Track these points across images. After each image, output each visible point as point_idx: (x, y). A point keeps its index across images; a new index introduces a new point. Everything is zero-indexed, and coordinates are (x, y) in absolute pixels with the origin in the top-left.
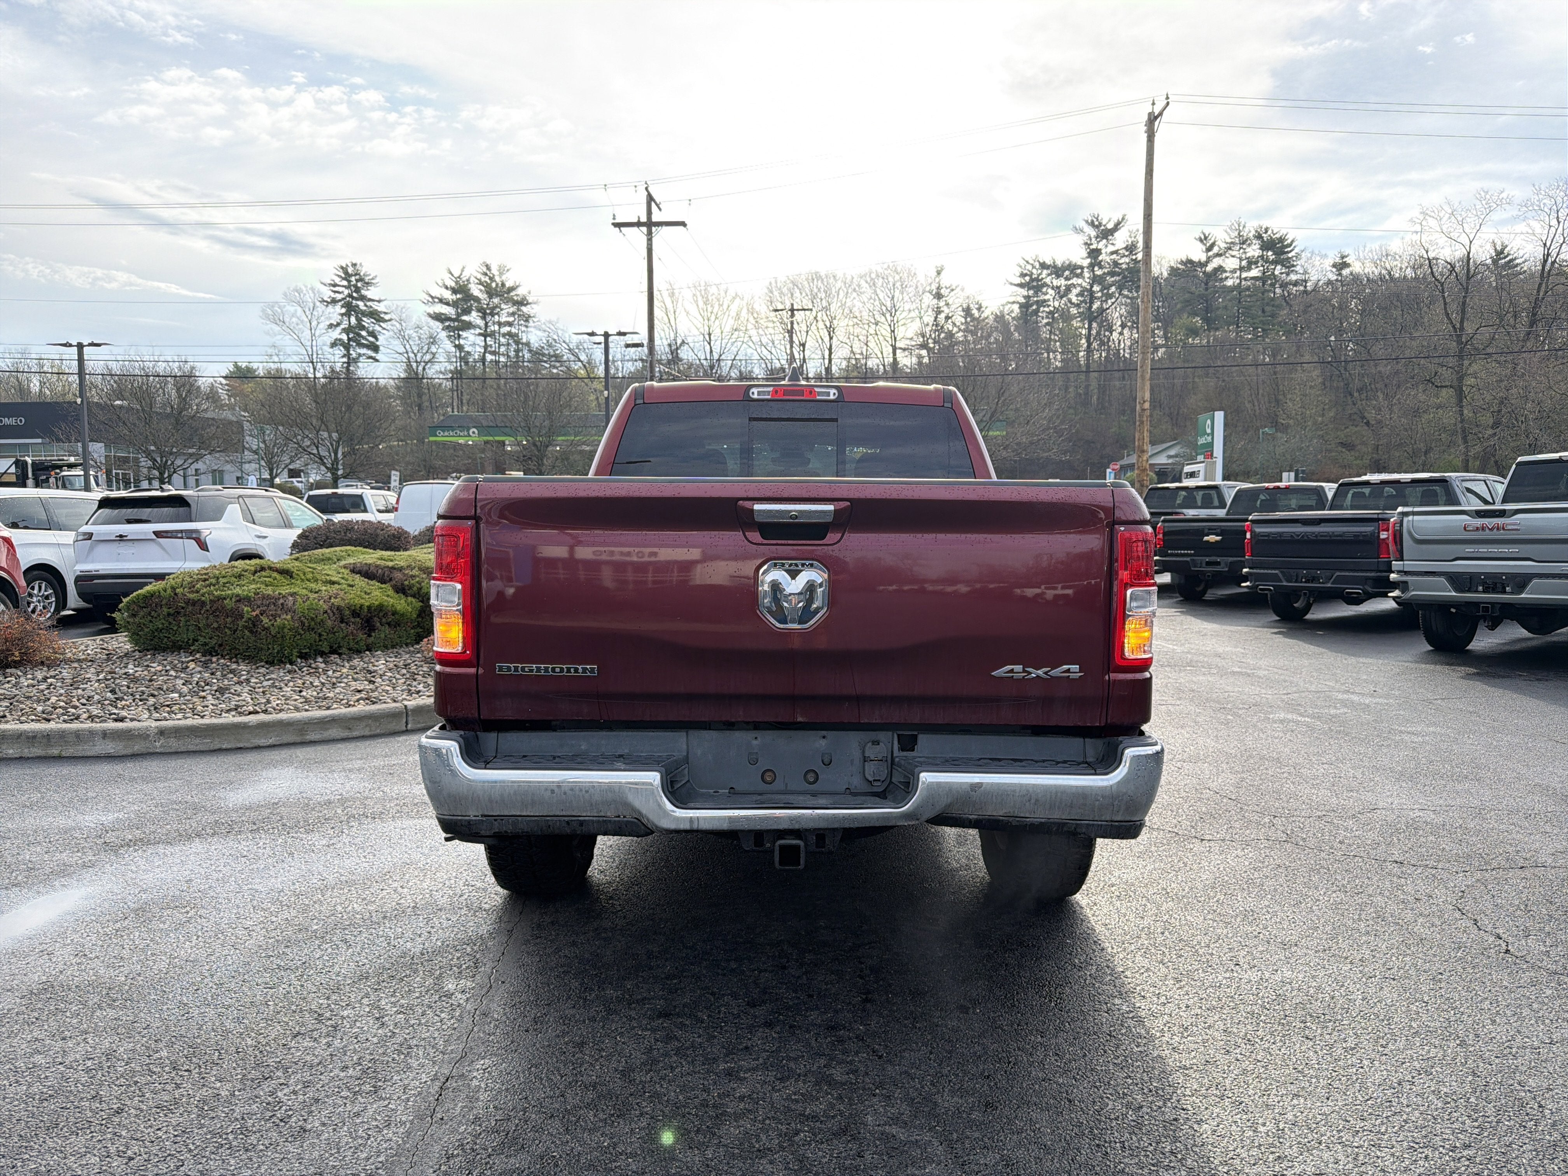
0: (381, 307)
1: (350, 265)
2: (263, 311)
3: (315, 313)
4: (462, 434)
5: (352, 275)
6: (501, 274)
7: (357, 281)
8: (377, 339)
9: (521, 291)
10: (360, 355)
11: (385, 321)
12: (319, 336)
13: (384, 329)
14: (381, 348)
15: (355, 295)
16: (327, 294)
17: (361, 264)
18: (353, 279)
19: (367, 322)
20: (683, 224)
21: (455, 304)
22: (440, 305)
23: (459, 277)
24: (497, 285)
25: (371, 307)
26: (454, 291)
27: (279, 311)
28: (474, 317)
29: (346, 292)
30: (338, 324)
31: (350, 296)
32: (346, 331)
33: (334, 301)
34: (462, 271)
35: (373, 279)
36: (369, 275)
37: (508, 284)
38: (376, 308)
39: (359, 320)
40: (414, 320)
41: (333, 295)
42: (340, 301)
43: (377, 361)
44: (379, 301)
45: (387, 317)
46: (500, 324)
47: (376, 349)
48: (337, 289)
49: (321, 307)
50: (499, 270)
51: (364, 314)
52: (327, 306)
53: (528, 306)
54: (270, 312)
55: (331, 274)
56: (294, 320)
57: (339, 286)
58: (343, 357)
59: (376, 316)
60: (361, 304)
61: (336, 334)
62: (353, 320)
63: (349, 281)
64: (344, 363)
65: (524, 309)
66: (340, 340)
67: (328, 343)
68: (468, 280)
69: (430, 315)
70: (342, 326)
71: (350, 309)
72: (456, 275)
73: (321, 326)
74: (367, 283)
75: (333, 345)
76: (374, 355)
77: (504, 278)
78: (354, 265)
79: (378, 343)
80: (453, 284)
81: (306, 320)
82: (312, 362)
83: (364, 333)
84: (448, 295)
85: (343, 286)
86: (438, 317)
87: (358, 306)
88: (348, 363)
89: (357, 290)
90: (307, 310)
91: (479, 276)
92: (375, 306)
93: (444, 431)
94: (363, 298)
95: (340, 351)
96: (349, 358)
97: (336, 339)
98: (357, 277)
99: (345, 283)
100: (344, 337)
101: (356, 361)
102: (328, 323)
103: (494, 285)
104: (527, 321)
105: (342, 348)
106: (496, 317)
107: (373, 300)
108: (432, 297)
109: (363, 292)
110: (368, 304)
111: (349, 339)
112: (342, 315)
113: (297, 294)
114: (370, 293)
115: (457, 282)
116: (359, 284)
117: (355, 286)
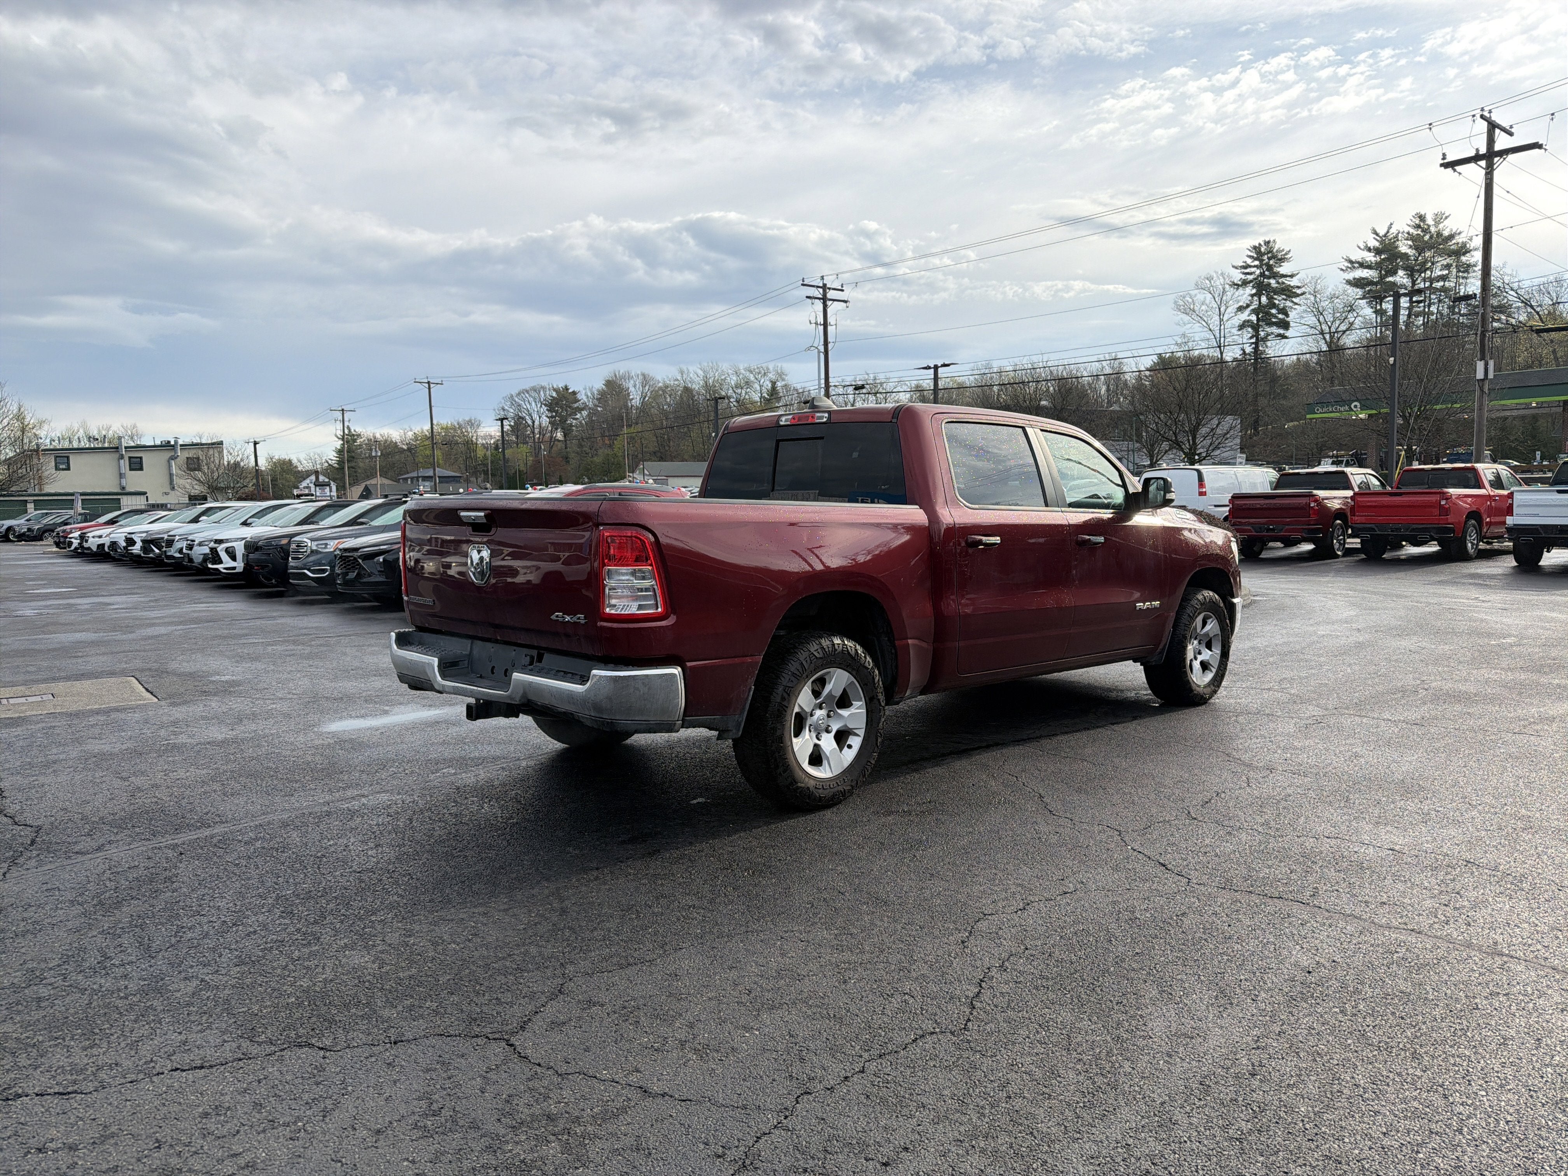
0: (1294, 282)
1: (1262, 244)
2: (1175, 302)
3: (1224, 298)
4: (1342, 409)
5: (1265, 254)
6: (1437, 223)
7: (1269, 259)
8: (1287, 315)
9: (1459, 239)
10: (1268, 335)
11: (1298, 295)
12: (1228, 320)
13: (1296, 304)
14: (1292, 324)
15: (1267, 273)
16: (1237, 276)
17: (1274, 241)
18: (1265, 257)
19: (1279, 300)
20: (1536, 146)
21: (1378, 266)
22: (1360, 270)
23: (1385, 236)
24: (1431, 237)
25: (1283, 283)
26: (1378, 251)
27: (1190, 300)
28: (1401, 278)
29: (1258, 272)
30: (1248, 306)
31: (1262, 275)
32: (1255, 312)
33: (1245, 283)
34: (1390, 227)
35: (1286, 254)
36: (1283, 250)
37: (1446, 233)
38: (1289, 283)
39: (1270, 299)
40: (1329, 291)
41: (1243, 277)
42: (1251, 281)
43: (1286, 337)
44: (1292, 276)
45: (1299, 291)
46: (1432, 280)
47: (1286, 325)
48: (1248, 270)
49: (1230, 291)
50: (1435, 220)
51: (1276, 292)
52: (1237, 289)
53: (1468, 255)
54: (1181, 303)
55: (1243, 256)
56: (1204, 307)
57: (1250, 266)
58: (1251, 338)
59: (1289, 292)
60: (1273, 281)
61: (1244, 316)
62: (1264, 299)
63: (1261, 261)
64: (1253, 343)
65: (1464, 259)
66: (1248, 321)
67: (1237, 325)
68: (1396, 237)
69: (1349, 282)
70: (1252, 307)
71: (1261, 288)
72: (1382, 233)
73: (1229, 310)
74: (1280, 260)
75: (1242, 327)
76: (1281, 331)
77: (1441, 226)
78: (1267, 243)
79: (1288, 319)
80: (1377, 244)
81: (1215, 306)
82: (1220, 347)
83: (1274, 311)
84: (1370, 257)
85: (1255, 266)
86: (1357, 283)
87: (1269, 284)
88: (1256, 344)
89: (1270, 268)
90: (1216, 296)
91: (1407, 229)
92: (1288, 282)
93: (1322, 408)
94: (1275, 275)
95: (1248, 332)
96: (1257, 339)
97: (1244, 321)
98: (1269, 255)
99: (1257, 263)
100: (1254, 318)
101: (1265, 339)
102: (1237, 306)
103: (1427, 238)
104: (1467, 271)
105: (1250, 329)
106: (1428, 272)
107: (1286, 276)
108: (1351, 262)
109: (1275, 270)
110: (1283, 280)
111: (1258, 319)
112: (1252, 296)
113: (1207, 282)
114: (1284, 269)
115: (1381, 242)
116: (1271, 262)
117: (1268, 265)
